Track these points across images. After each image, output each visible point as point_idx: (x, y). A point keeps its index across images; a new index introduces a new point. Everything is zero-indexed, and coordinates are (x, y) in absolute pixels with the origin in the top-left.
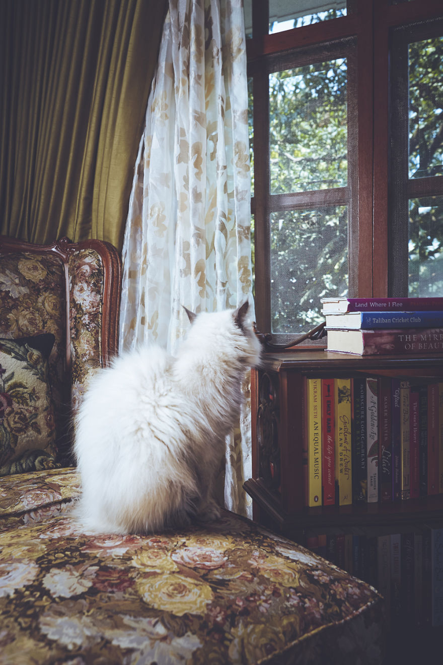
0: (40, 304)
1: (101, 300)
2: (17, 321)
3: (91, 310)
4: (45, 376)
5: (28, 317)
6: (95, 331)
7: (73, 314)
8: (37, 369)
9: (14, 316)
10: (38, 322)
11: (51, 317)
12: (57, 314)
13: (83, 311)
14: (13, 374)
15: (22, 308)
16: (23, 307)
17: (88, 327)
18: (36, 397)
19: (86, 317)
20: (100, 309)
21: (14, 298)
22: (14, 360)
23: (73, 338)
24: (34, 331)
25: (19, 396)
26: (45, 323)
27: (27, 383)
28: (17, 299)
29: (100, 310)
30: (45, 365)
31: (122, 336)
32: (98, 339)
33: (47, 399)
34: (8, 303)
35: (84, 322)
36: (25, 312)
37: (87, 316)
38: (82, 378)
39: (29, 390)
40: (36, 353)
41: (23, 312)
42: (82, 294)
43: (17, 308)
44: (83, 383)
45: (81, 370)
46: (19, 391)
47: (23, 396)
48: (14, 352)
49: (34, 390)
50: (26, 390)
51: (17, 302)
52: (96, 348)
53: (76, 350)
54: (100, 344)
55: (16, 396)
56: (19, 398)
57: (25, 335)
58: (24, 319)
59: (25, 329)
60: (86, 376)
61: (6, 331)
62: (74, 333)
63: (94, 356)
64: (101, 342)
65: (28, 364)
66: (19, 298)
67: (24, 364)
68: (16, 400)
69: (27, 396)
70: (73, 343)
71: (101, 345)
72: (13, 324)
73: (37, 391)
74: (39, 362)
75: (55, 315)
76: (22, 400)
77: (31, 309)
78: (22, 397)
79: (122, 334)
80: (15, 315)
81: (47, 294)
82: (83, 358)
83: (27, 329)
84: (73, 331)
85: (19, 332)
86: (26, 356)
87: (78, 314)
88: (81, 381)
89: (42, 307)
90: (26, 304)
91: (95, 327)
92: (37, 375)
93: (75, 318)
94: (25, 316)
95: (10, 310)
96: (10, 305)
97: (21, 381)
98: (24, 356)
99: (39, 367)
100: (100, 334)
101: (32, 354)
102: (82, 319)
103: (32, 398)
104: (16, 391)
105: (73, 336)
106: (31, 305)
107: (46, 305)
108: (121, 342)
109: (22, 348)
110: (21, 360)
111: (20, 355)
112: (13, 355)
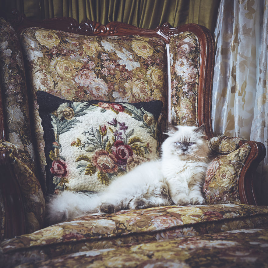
0: (148, 76)
1: (198, 73)
2: (131, 89)
3: (190, 81)
4: (155, 134)
5: (139, 86)
6: (193, 98)
7: (174, 85)
10: (147, 90)
11: (157, 87)
12: (161, 84)
13: (183, 82)
14: (133, 130)
15: (135, 79)
16: (136, 78)
17: (187, 94)
18: (149, 150)
20: (197, 80)
21: (129, 70)
22: (134, 119)
23: (174, 104)
24: (144, 98)
25: (137, 148)
26: (152, 91)
27: (143, 139)
28: (131, 71)
29: (197, 81)
30: (156, 125)
32: (195, 105)
34: (125, 74)
35: (184, 90)
36: (137, 82)
37: (186, 86)
39: (144, 145)
40: (150, 116)
42: (182, 68)
43: (132, 79)
46: (137, 144)
47: (141, 149)
48: (134, 113)
49: (148, 144)
50: (142, 145)
51: (131, 74)
52: (193, 112)
53: (177, 114)
55: (135, 149)
56: (137, 150)
57: (137, 101)
58: (136, 88)
59: (137, 96)
62: (175, 100)
63: (192, 118)
64: (197, 108)
65: (144, 124)
66: (133, 71)
67: (141, 123)
68: (135, 152)
69: (143, 149)
70: (174, 108)
71: (197, 110)
72: (128, 91)
73: (150, 145)
74: (152, 123)
75: (160, 85)
76: (139, 152)
77: (142, 80)
78: (139, 150)
79: (215, 100)
80: (130, 84)
81: (154, 68)
82: (183, 120)
83: (139, 96)
84: (175, 98)
85: (133, 98)
87: (179, 84)
89: (150, 78)
90: (138, 76)
91: (193, 95)
92: (150, 133)
93: (177, 88)
94: (137, 85)
95: (126, 80)
96: (126, 76)
97: (139, 136)
98: (141, 117)
99: (151, 127)
100: (196, 101)
101: (146, 116)
102: (182, 88)
103: (146, 151)
104: (135, 144)
105: (175, 102)
106: (142, 77)
107: (153, 76)
108: (214, 107)
109: (139, 111)
110: (139, 120)
111: (138, 116)
112: (133, 115)
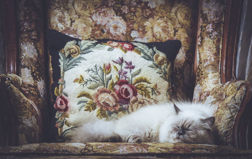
0: (173, 15)
2: (152, 28)
3: (214, 19)
4: (167, 76)
5: (162, 25)
6: (217, 39)
7: (200, 24)
8: (161, 69)
9: (150, 24)
10: (170, 29)
11: (182, 26)
12: (188, 24)
13: (208, 20)
14: (140, 70)
15: (158, 17)
16: (159, 16)
17: (211, 35)
18: (157, 91)
19: (210, 26)
20: (223, 18)
21: (151, 8)
22: (142, 59)
24: (166, 38)
25: (143, 89)
26: (176, 31)
27: (151, 79)
28: (154, 9)
29: (223, 20)
30: (169, 66)
32: (219, 46)
33: (167, 95)
34: (146, 12)
36: (160, 21)
37: (211, 25)
39: (152, 85)
40: (162, 55)
42: (208, 5)
43: (154, 17)
45: (202, 74)
46: (143, 85)
47: (147, 90)
49: (156, 86)
50: (149, 85)
51: (154, 11)
52: (217, 54)
54: (220, 51)
55: (140, 89)
56: (142, 90)
57: (158, 41)
58: (158, 27)
59: (158, 35)
61: (143, 36)
62: (200, 41)
63: (214, 62)
64: (222, 50)
65: (153, 64)
66: (155, 8)
67: (151, 63)
68: (141, 92)
69: (150, 90)
70: (199, 50)
72: (149, 31)
73: (158, 87)
74: (163, 63)
75: (186, 24)
76: (145, 92)
77: (165, 18)
78: (145, 90)
80: (151, 23)
81: (180, 5)
82: (204, 63)
83: (160, 36)
84: (199, 39)
85: (153, 38)
86: (153, 57)
87: (204, 23)
89: (175, 16)
90: (161, 14)
91: (217, 35)
92: (160, 74)
93: (202, 27)
94: (159, 24)
95: (147, 18)
96: (148, 14)
97: (146, 77)
98: (152, 57)
99: (163, 67)
100: (221, 43)
101: (158, 56)
102: (207, 27)
103: (153, 92)
104: (141, 84)
106: (165, 15)
107: (179, 15)
109: (151, 50)
110: (148, 60)
111: (148, 56)
112: (142, 54)
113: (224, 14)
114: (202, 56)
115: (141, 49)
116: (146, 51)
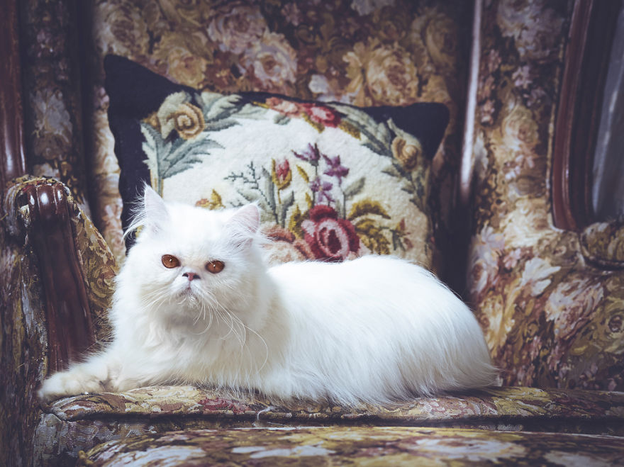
0: (415, 36)
1: (565, 30)
2: (364, 71)
3: (538, 54)
4: (424, 198)
5: (387, 63)
6: (541, 109)
7: (490, 65)
8: (410, 179)
9: (357, 59)
10: (407, 77)
11: (438, 69)
12: (451, 64)
13: (517, 54)
14: (362, 181)
15: (377, 41)
16: (379, 37)
17: (526, 96)
18: (406, 240)
19: (524, 71)
20: (561, 52)
21: (361, 14)
22: (366, 150)
23: (486, 124)
24: (398, 100)
25: (372, 232)
26: (423, 82)
27: (389, 206)
28: (367, 18)
29: (560, 56)
30: (427, 172)
31: (609, 122)
32: (547, 128)
33: (426, 250)
34: (348, 25)
35: (517, 83)
36: (382, 52)
37: (526, 69)
38: (499, 220)
39: (393, 223)
40: (411, 144)
41: (379, 51)
42: (519, 13)
43: (366, 39)
44: (502, 231)
45: (499, 202)
46: (373, 221)
47: (381, 236)
49: (402, 224)
50: (386, 222)
51: (367, 25)
52: (540, 150)
53: (490, 154)
54: (550, 141)
55: (366, 232)
56: (371, 237)
58: (379, 69)
59: (379, 92)
60: (510, 216)
61: (339, 91)
62: (488, 112)
63: (534, 169)
64: (554, 138)
65: (393, 164)
66: (371, 15)
67: (386, 162)
68: (367, 241)
69: (387, 235)
70: (485, 136)
71: (553, 144)
72: (355, 77)
73: (408, 227)
74: (416, 164)
75: (447, 65)
76: (378, 241)
77: (396, 45)
78: (378, 236)
79: (610, 118)
80: (361, 56)
81: (432, 12)
82: (506, 172)
83: (384, 93)
84: (488, 107)
85: (367, 99)
86: (390, 147)
87: (504, 62)
88: (497, 228)
89: (421, 42)
90: (385, 32)
91: (543, 98)
92: (410, 192)
93: (497, 74)
94: (380, 61)
95: (349, 44)
96: (352, 30)
97: (377, 199)
98: (387, 145)
99: (415, 175)
100: (553, 118)
101: (401, 145)
102: (515, 75)
103: (397, 242)
104: (367, 220)
105: (486, 118)
106: (395, 36)
107: (430, 38)
108: (603, 138)
109: (382, 127)
110: (380, 153)
111: (378, 142)
112: (364, 138)
113: (563, 40)
114: (498, 154)
115: (358, 123)
116: (370, 129)
